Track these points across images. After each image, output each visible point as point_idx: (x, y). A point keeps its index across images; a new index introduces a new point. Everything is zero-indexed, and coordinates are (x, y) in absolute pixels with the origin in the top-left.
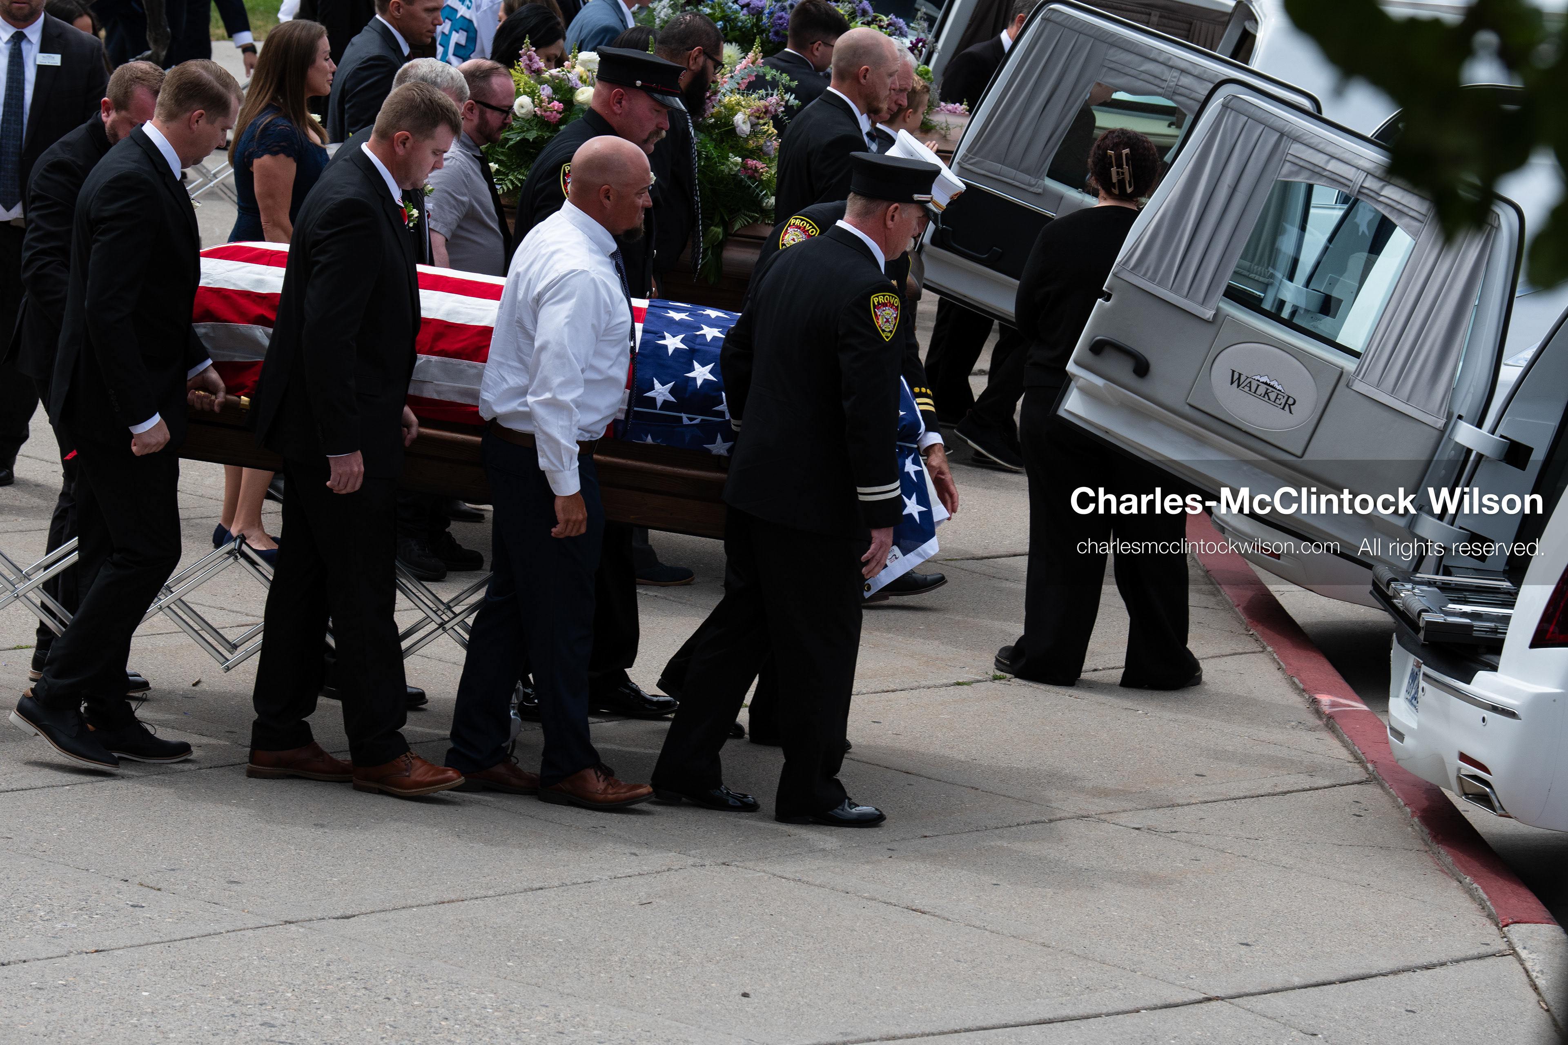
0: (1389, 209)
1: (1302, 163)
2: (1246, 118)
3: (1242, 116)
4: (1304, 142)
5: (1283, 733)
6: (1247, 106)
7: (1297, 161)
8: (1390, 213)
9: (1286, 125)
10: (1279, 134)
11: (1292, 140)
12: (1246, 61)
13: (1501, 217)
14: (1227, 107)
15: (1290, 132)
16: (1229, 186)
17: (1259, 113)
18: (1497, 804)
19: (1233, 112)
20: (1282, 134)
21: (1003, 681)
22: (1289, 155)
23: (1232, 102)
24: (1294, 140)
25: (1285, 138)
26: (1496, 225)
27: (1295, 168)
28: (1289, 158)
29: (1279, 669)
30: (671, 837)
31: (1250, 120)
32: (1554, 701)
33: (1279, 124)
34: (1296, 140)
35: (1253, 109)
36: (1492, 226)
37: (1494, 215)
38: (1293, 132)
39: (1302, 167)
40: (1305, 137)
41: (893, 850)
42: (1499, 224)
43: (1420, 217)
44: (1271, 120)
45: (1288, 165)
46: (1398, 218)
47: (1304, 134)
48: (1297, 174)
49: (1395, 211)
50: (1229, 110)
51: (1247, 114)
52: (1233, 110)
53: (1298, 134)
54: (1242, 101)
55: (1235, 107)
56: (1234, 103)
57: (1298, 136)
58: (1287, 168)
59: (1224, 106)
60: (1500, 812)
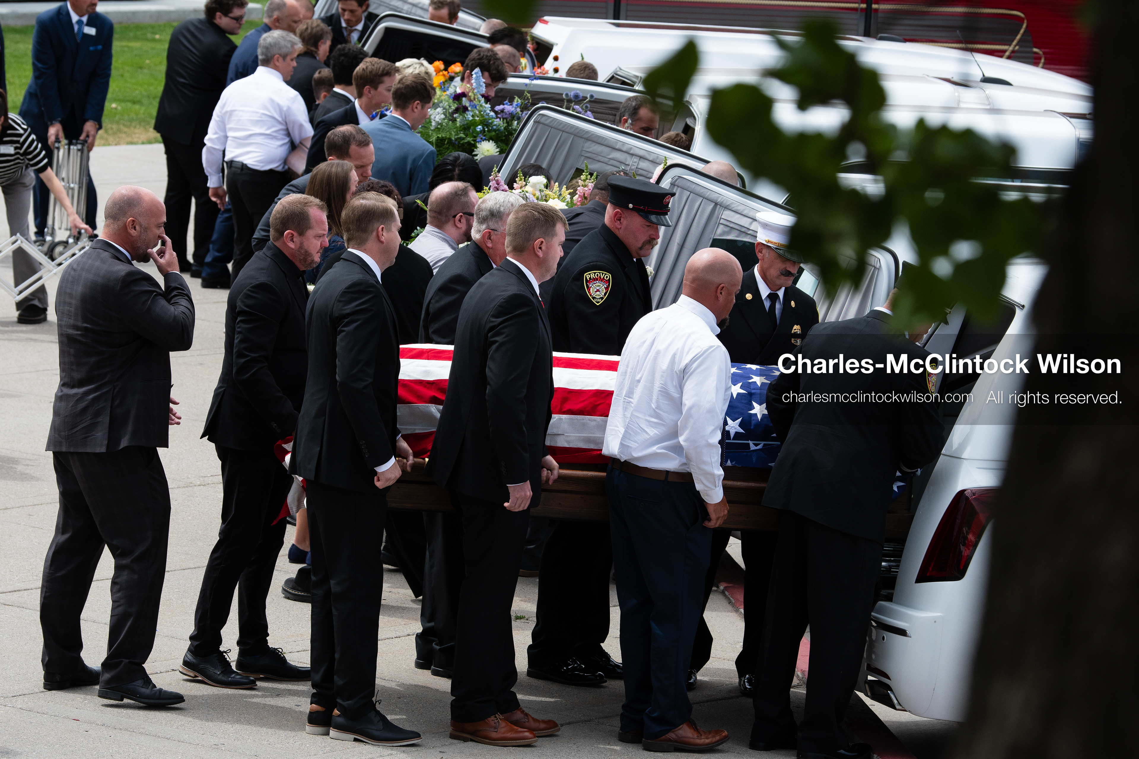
1: (732, 225)
2: (689, 193)
3: (686, 191)
4: (733, 209)
5: (734, 651)
6: (689, 184)
7: (728, 224)
9: (718, 197)
10: (714, 204)
11: (723, 208)
13: (880, 260)
14: (675, 185)
15: (722, 202)
16: (678, 244)
17: (698, 189)
18: (895, 702)
20: (716, 204)
21: (522, 620)
22: (721, 219)
24: (725, 208)
25: (718, 206)
26: (877, 266)
27: (728, 229)
28: (722, 221)
30: (275, 749)
31: (692, 194)
32: (935, 621)
33: (713, 196)
34: (727, 208)
35: (693, 186)
36: (875, 267)
37: (876, 259)
38: (724, 202)
39: (732, 228)
40: (733, 206)
41: (444, 752)
42: (880, 266)
44: (708, 194)
45: (721, 226)
47: (732, 203)
48: (728, 233)
50: (676, 187)
51: (689, 190)
52: (678, 187)
53: (728, 204)
54: (685, 180)
55: (680, 185)
56: (679, 182)
57: (728, 206)
58: (721, 229)
59: (671, 184)
60: (898, 707)
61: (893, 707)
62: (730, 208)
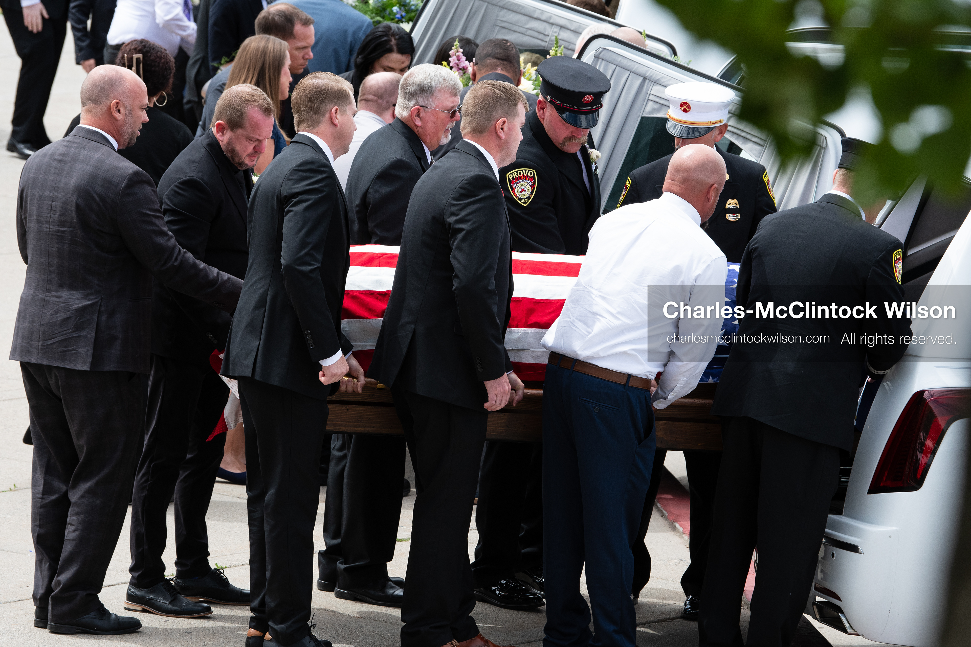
0: (735, 136)
1: (662, 102)
2: (615, 66)
3: (611, 65)
4: (663, 84)
6: (614, 56)
7: (658, 100)
8: (736, 139)
9: (647, 71)
10: (642, 78)
11: (653, 83)
12: (614, 18)
13: (827, 139)
14: (599, 58)
15: (651, 76)
16: (603, 123)
17: (625, 62)
18: (847, 625)
19: (604, 61)
20: (645, 79)
22: (651, 95)
23: (602, 53)
24: (655, 83)
25: (647, 81)
26: (824, 146)
27: (656, 106)
28: (651, 97)
29: (662, 517)
31: (617, 67)
32: (890, 536)
33: (642, 70)
34: (656, 82)
35: (619, 59)
36: (821, 147)
37: (822, 137)
38: (654, 76)
39: (662, 104)
40: (663, 80)
42: (827, 145)
43: (761, 142)
44: (635, 67)
45: (650, 104)
46: (744, 143)
47: (662, 77)
48: (658, 110)
49: (741, 138)
50: (600, 60)
51: (614, 63)
52: (603, 60)
53: (658, 78)
54: (611, 52)
55: (604, 57)
56: (604, 55)
57: (658, 80)
58: (650, 105)
59: (595, 57)
60: (850, 631)
61: (844, 630)
62: (660, 83)
